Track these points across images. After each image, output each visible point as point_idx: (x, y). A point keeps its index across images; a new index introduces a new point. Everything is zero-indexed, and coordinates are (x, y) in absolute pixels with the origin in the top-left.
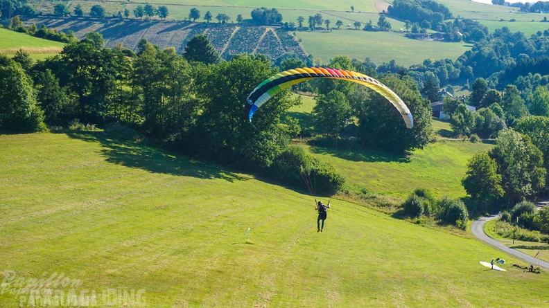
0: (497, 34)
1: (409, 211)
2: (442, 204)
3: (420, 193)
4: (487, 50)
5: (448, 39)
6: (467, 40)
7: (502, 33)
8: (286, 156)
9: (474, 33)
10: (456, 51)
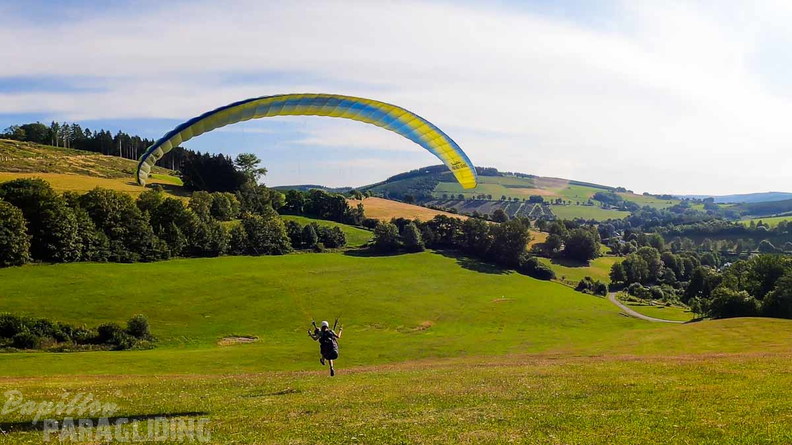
0: (644, 208)
1: (581, 287)
2: (596, 284)
3: (588, 279)
4: (638, 215)
5: (620, 210)
6: (629, 210)
7: (646, 208)
8: (530, 261)
9: (632, 207)
10: (623, 215)
